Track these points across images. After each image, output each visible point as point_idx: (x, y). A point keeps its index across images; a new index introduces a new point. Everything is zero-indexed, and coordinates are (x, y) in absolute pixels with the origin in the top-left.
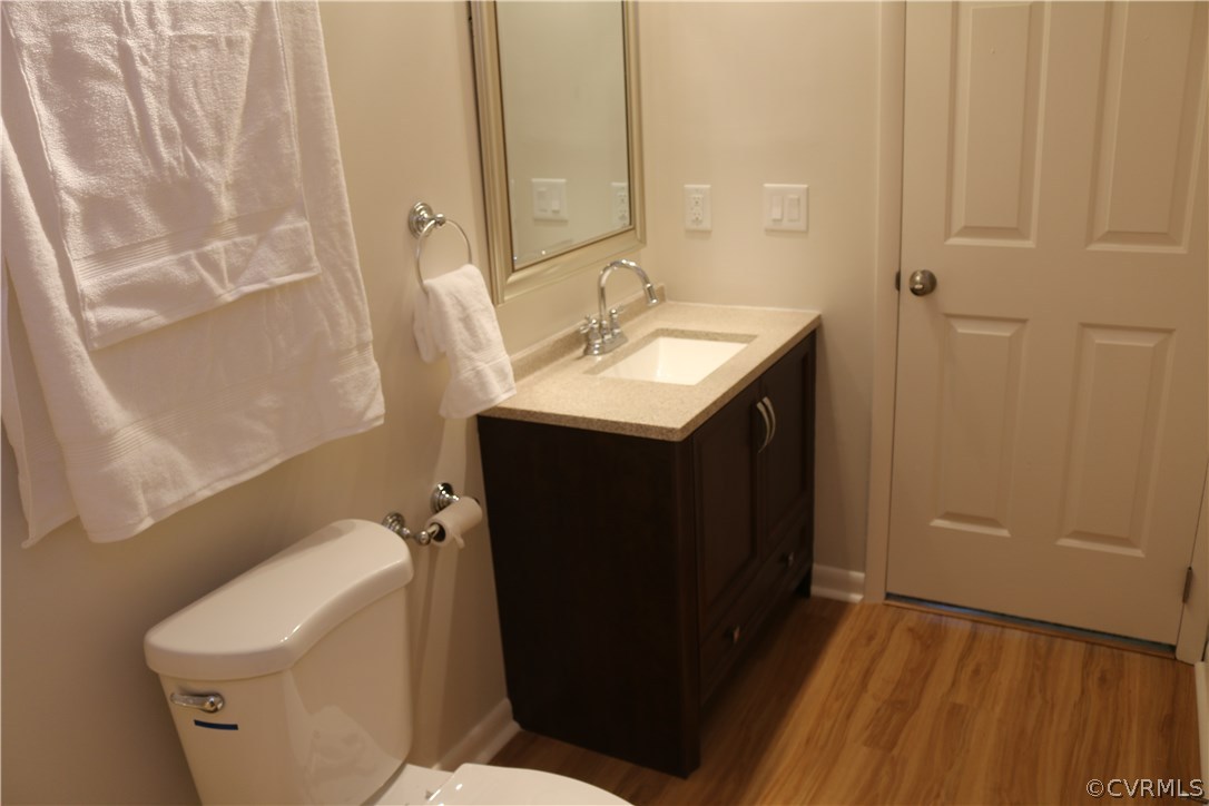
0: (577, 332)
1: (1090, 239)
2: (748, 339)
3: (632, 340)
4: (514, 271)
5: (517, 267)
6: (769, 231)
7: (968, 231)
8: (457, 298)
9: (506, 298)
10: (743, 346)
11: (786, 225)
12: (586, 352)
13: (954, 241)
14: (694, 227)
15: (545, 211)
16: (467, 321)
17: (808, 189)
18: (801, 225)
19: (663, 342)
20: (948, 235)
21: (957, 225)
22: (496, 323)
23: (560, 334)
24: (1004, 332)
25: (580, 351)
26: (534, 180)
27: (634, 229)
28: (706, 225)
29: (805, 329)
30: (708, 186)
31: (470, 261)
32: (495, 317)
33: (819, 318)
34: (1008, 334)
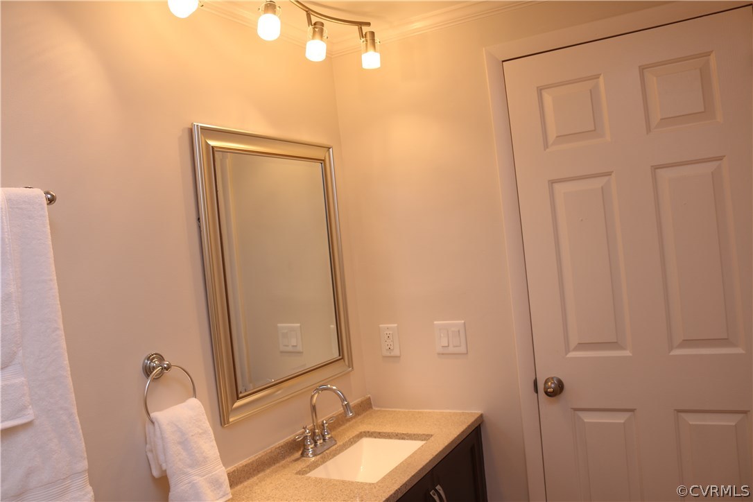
0: (294, 440)
1: (671, 348)
2: (426, 437)
3: (340, 443)
4: (238, 398)
5: (240, 395)
6: (441, 354)
7: (582, 346)
8: (177, 426)
9: (231, 420)
10: (423, 443)
11: (451, 349)
12: (302, 455)
13: (572, 354)
14: (388, 354)
15: (288, 346)
16: (184, 443)
17: (465, 323)
18: (462, 349)
19: (366, 441)
20: (568, 351)
21: (573, 343)
22: (214, 443)
23: (282, 442)
24: (620, 419)
25: (298, 454)
26: (279, 325)
27: (343, 358)
28: (396, 352)
29: (469, 427)
30: (396, 325)
31: (195, 395)
32: (213, 438)
33: (481, 416)
34: (622, 421)
